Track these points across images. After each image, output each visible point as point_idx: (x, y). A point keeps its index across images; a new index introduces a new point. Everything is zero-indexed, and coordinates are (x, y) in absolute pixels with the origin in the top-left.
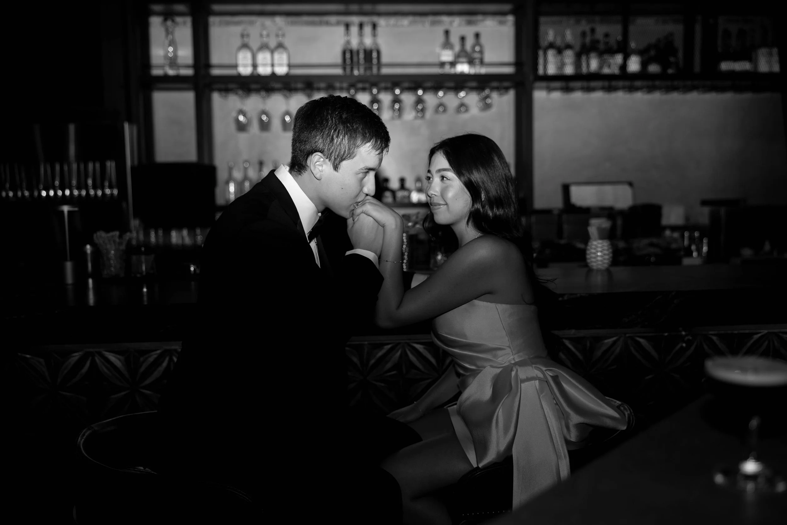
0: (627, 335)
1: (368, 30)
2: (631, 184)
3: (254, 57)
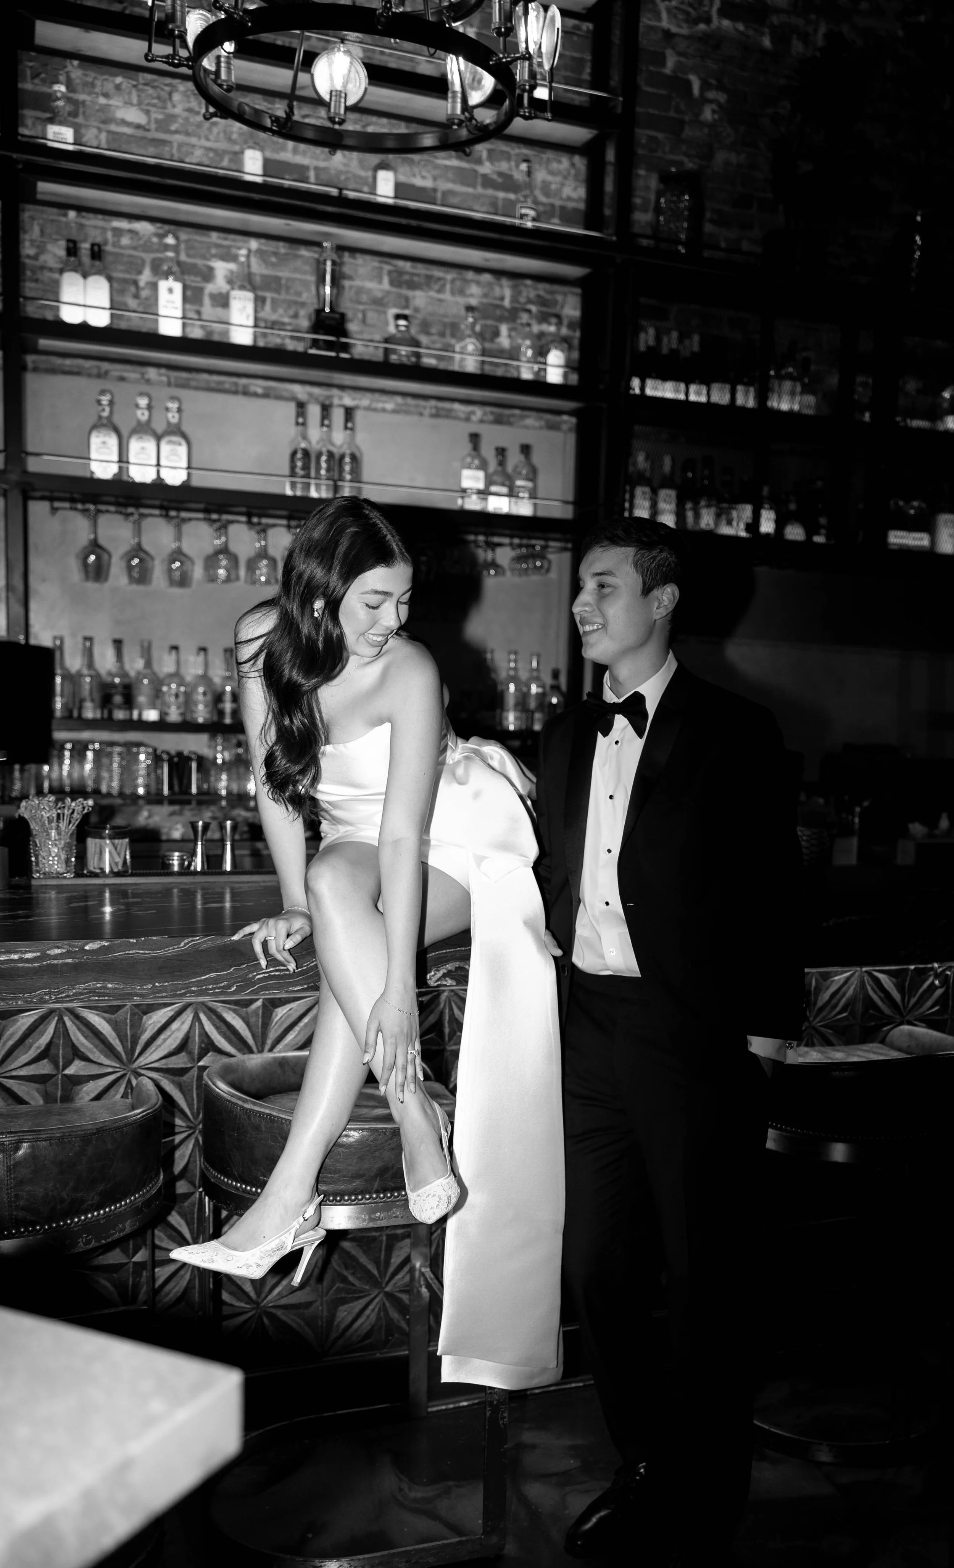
1: (337, 415)
3: (122, 449)
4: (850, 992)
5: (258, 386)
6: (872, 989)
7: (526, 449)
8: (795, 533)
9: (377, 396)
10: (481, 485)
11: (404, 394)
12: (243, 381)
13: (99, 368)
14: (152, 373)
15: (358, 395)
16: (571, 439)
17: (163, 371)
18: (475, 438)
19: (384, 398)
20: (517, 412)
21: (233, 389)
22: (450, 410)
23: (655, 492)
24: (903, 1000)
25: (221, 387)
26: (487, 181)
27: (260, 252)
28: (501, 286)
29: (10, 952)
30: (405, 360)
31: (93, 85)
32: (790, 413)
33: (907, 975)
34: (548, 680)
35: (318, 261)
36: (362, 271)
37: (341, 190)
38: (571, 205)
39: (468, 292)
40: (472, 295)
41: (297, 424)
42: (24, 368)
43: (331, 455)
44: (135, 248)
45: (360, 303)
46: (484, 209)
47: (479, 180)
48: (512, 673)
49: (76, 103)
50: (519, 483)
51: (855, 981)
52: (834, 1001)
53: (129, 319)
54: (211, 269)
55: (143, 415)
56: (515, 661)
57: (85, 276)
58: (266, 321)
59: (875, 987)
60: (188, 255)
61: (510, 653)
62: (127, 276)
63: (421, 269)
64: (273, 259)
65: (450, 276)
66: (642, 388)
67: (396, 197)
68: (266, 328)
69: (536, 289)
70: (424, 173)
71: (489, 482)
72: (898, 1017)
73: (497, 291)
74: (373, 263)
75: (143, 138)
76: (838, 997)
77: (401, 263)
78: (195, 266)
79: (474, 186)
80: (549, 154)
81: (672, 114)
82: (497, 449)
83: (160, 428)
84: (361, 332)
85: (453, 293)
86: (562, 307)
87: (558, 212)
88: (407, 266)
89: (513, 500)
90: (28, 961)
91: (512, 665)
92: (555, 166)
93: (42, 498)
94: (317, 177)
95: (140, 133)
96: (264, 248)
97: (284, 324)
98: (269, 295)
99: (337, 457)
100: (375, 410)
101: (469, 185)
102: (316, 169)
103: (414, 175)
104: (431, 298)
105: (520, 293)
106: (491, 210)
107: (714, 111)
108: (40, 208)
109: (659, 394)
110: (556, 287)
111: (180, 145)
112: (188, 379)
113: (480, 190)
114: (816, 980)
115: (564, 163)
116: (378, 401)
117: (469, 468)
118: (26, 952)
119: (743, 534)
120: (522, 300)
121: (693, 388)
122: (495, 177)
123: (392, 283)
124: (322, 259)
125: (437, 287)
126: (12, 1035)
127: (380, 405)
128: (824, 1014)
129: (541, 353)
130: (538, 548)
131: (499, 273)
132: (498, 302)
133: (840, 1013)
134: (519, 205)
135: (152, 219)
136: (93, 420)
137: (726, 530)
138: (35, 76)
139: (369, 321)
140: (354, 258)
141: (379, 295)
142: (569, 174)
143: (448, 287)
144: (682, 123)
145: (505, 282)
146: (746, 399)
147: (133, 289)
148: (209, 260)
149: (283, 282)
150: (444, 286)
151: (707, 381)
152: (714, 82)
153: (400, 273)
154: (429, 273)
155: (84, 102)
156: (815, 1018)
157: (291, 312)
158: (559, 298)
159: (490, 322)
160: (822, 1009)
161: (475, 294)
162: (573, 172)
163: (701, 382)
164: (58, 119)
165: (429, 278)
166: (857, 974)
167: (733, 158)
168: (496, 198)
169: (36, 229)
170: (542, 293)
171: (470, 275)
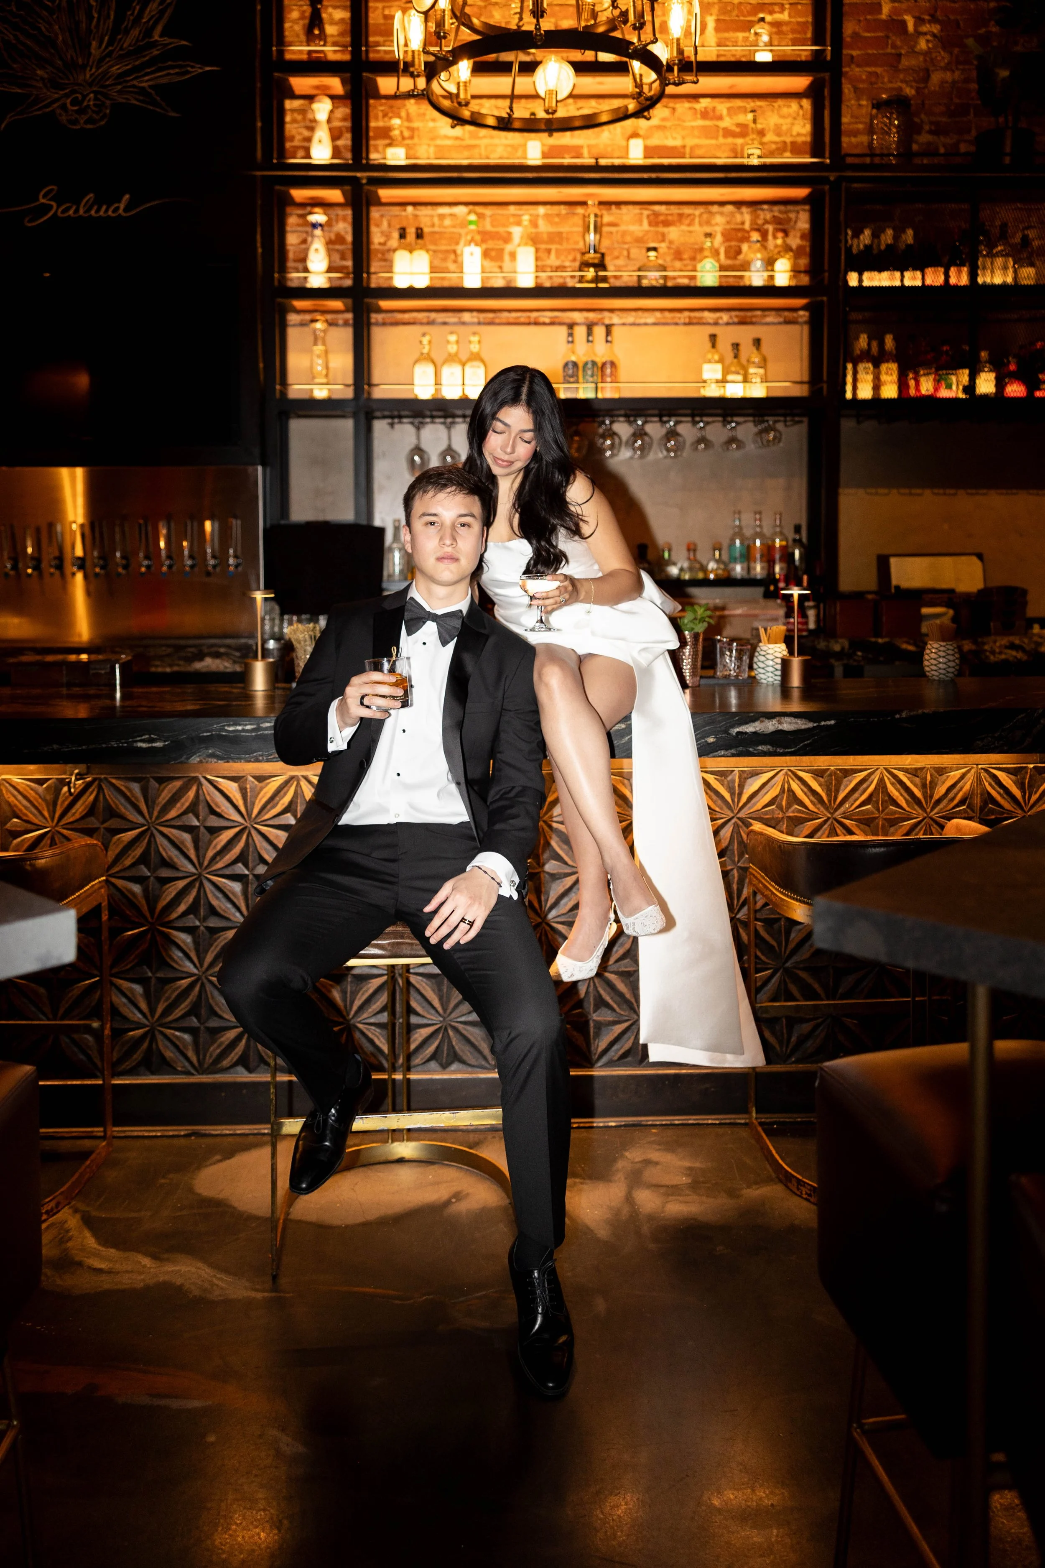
0: (980, 766)
1: (599, 332)
2: (980, 556)
3: (437, 375)
4: (967, 787)
5: (546, 317)
6: (990, 784)
7: (757, 342)
8: (1015, 390)
9: (640, 313)
10: (719, 376)
11: (662, 310)
12: (534, 315)
13: (428, 317)
14: (467, 317)
15: (624, 314)
16: (806, 329)
17: (475, 314)
18: (713, 338)
19: (646, 314)
20: (759, 313)
21: (527, 321)
22: (701, 318)
23: (877, 366)
24: (1024, 797)
25: (518, 321)
26: (727, 133)
27: (547, 216)
28: (742, 213)
29: (236, 724)
30: (654, 283)
31: (424, 114)
32: (1004, 287)
33: (1027, 773)
34: (791, 535)
35: (584, 216)
36: (625, 218)
37: (597, 159)
38: (800, 139)
39: (713, 222)
40: (717, 224)
41: (568, 342)
42: (369, 324)
43: (594, 363)
44: (454, 226)
45: (625, 243)
46: (726, 155)
47: (721, 133)
48: (758, 530)
49: (412, 130)
50: (752, 370)
51: (971, 776)
52: (951, 795)
53: (450, 279)
54: (510, 234)
55: (452, 349)
56: (760, 520)
57: (411, 252)
58: (551, 267)
59: (993, 784)
60: (493, 226)
61: (756, 513)
62: (449, 248)
63: (674, 210)
64: (557, 220)
65: (698, 211)
66: (860, 280)
67: (645, 157)
68: (552, 271)
69: (772, 211)
70: (674, 135)
71: (726, 372)
72: (1019, 811)
73: (738, 218)
74: (636, 210)
75: (460, 146)
76: (955, 791)
77: (657, 208)
78: (497, 233)
79: (716, 138)
80: (780, 102)
81: (889, 50)
82: (733, 344)
83: (464, 357)
84: (626, 266)
85: (701, 225)
86: (796, 222)
87: (789, 147)
88: (662, 209)
89: (747, 384)
90: (248, 731)
91: (758, 523)
92: (785, 111)
93: (384, 417)
94: (589, 152)
95: (458, 143)
96: (550, 212)
97: (565, 267)
98: (553, 247)
99: (600, 365)
100: (639, 325)
101: (712, 138)
102: (589, 146)
103: (667, 138)
104: (683, 231)
105: (758, 217)
106: (733, 155)
107: (928, 41)
108: (387, 208)
109: (876, 283)
110: (790, 207)
111: (486, 147)
112: (493, 318)
113: (721, 140)
114: (931, 775)
115: (794, 105)
116: (641, 318)
117: (710, 362)
118: (246, 725)
119: (962, 395)
120: (760, 222)
121: (907, 274)
122: (734, 128)
123: (650, 224)
124: (587, 214)
125: (687, 221)
126: (266, 793)
127: (642, 321)
128: (941, 806)
129: (770, 263)
130: (771, 423)
131: (739, 204)
132: (740, 227)
133: (957, 806)
134: (746, 148)
135: (466, 204)
136: (416, 355)
137: (944, 393)
138: (385, 115)
139: (632, 256)
140: (620, 209)
141: (640, 234)
142: (798, 115)
143: (697, 220)
144: (899, 55)
145: (744, 210)
146: (960, 278)
147: (452, 256)
148: (507, 227)
149: (564, 235)
150: (693, 220)
151: (921, 267)
152: (927, 17)
153: (656, 214)
154: (680, 211)
155: (418, 129)
156: (932, 810)
157: (571, 257)
158: (792, 216)
159: (733, 243)
160: (939, 801)
161: (720, 221)
162: (801, 112)
163: (915, 269)
164: (395, 143)
165: (681, 216)
166: (973, 771)
167: (948, 76)
168: (736, 145)
169: (385, 224)
170: (777, 214)
171: (715, 208)
